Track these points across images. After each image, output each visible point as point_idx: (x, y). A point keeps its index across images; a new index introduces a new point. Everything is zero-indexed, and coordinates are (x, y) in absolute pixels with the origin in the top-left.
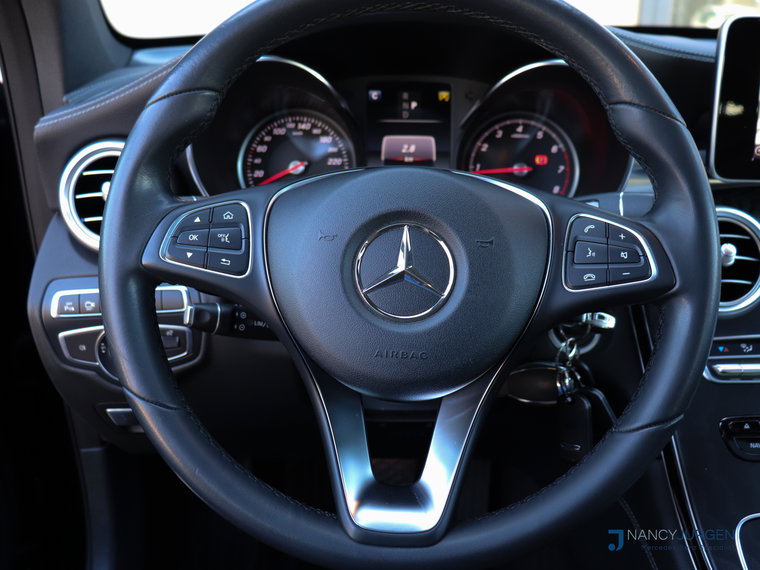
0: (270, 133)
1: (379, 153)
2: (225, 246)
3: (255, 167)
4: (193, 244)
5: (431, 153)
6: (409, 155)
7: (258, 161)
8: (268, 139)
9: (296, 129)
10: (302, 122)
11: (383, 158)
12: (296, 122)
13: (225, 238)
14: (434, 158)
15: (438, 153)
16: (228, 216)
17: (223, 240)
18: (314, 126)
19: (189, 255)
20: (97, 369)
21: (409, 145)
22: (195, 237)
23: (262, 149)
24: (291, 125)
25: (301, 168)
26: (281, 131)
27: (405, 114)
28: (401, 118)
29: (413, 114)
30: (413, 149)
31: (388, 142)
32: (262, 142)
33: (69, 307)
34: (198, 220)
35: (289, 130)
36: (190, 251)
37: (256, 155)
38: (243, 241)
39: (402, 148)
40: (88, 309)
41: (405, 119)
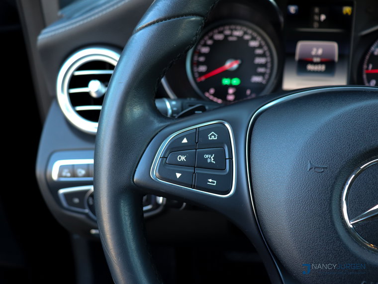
0: (211, 38)
1: (293, 54)
2: (210, 167)
3: (199, 64)
4: (181, 164)
5: (333, 55)
6: (317, 56)
7: (202, 59)
8: (210, 42)
9: (231, 35)
10: (236, 30)
11: (297, 58)
12: (232, 30)
13: (210, 158)
14: (336, 59)
15: (340, 56)
16: (213, 136)
17: (209, 161)
18: (245, 33)
19: (178, 175)
20: (87, 215)
21: (318, 49)
22: (183, 158)
23: (205, 50)
24: (228, 32)
25: (235, 66)
26: (219, 37)
27: (316, 25)
28: (312, 27)
29: (322, 24)
30: (320, 52)
31: (301, 46)
32: (205, 45)
33: (66, 173)
34: (185, 141)
35: (226, 37)
36: (179, 172)
37: (200, 54)
38: (228, 161)
39: (311, 50)
40: (80, 175)
41: (316, 29)
